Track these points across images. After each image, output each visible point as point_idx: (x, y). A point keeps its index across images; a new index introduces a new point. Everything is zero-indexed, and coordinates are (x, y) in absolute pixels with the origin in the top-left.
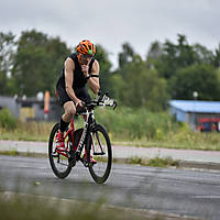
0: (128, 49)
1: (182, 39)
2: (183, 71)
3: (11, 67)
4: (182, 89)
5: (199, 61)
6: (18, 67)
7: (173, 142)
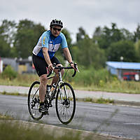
0: (82, 31)
1: (114, 25)
2: (114, 44)
3: (13, 41)
4: (114, 55)
5: (125, 39)
6: (17, 41)
7: (110, 88)
